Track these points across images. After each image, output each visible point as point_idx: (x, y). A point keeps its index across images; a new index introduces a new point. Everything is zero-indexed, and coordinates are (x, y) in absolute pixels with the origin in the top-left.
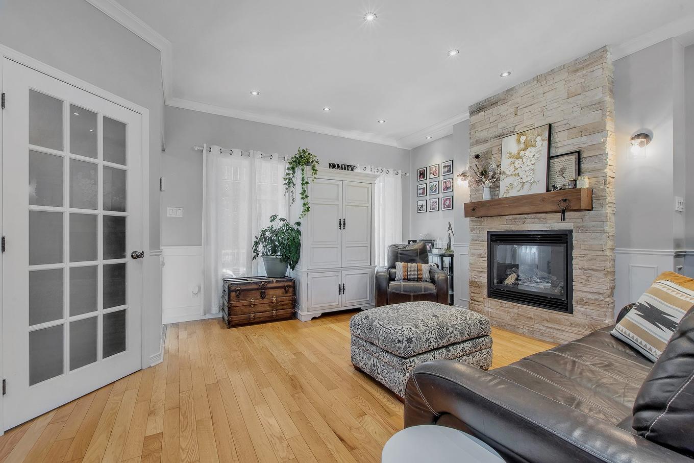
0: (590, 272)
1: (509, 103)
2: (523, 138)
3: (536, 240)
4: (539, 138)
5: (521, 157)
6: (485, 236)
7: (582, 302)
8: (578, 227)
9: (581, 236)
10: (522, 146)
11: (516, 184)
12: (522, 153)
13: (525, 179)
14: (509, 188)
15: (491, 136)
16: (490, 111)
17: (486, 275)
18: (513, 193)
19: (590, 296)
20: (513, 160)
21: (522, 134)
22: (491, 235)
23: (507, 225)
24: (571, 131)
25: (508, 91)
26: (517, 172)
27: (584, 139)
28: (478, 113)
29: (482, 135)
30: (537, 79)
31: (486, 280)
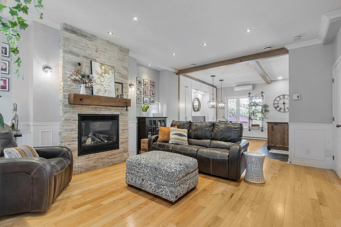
0: (124, 131)
1: (93, 43)
2: (103, 67)
3: (107, 119)
4: (110, 71)
5: (102, 76)
6: (77, 117)
7: (122, 143)
8: (121, 114)
9: (122, 117)
10: (103, 71)
11: (102, 89)
12: (103, 75)
13: (106, 89)
14: (99, 90)
15: (82, 54)
16: (81, 38)
17: (77, 142)
18: (101, 94)
19: (124, 140)
20: (99, 76)
21: (102, 64)
23: (92, 111)
24: (120, 74)
25: (93, 35)
26: (102, 83)
27: (123, 79)
28: (72, 33)
29: (75, 50)
30: (108, 42)
31: (77, 146)
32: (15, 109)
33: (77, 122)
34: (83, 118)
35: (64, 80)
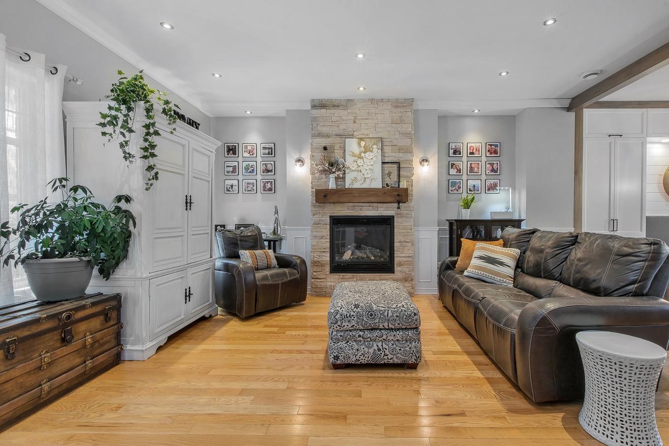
0: (403, 243)
1: (349, 111)
2: (363, 143)
3: (371, 223)
4: (375, 147)
5: (362, 158)
6: (328, 220)
7: (400, 264)
8: (398, 214)
9: (400, 220)
10: (363, 149)
11: (359, 178)
12: (363, 155)
13: (366, 176)
14: (353, 180)
15: (333, 133)
16: (332, 111)
17: (328, 255)
18: (357, 185)
19: (404, 259)
20: (355, 158)
21: (361, 139)
22: (334, 219)
23: (348, 211)
24: (394, 147)
25: (348, 100)
26: (359, 169)
27: (401, 155)
28: (321, 109)
29: (325, 130)
30: (372, 101)
31: (328, 259)
32: (276, 212)
33: (328, 227)
34: (337, 222)
35: (312, 173)
